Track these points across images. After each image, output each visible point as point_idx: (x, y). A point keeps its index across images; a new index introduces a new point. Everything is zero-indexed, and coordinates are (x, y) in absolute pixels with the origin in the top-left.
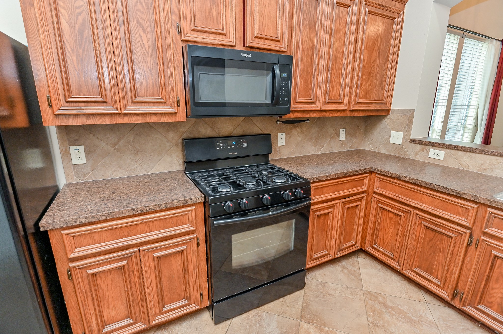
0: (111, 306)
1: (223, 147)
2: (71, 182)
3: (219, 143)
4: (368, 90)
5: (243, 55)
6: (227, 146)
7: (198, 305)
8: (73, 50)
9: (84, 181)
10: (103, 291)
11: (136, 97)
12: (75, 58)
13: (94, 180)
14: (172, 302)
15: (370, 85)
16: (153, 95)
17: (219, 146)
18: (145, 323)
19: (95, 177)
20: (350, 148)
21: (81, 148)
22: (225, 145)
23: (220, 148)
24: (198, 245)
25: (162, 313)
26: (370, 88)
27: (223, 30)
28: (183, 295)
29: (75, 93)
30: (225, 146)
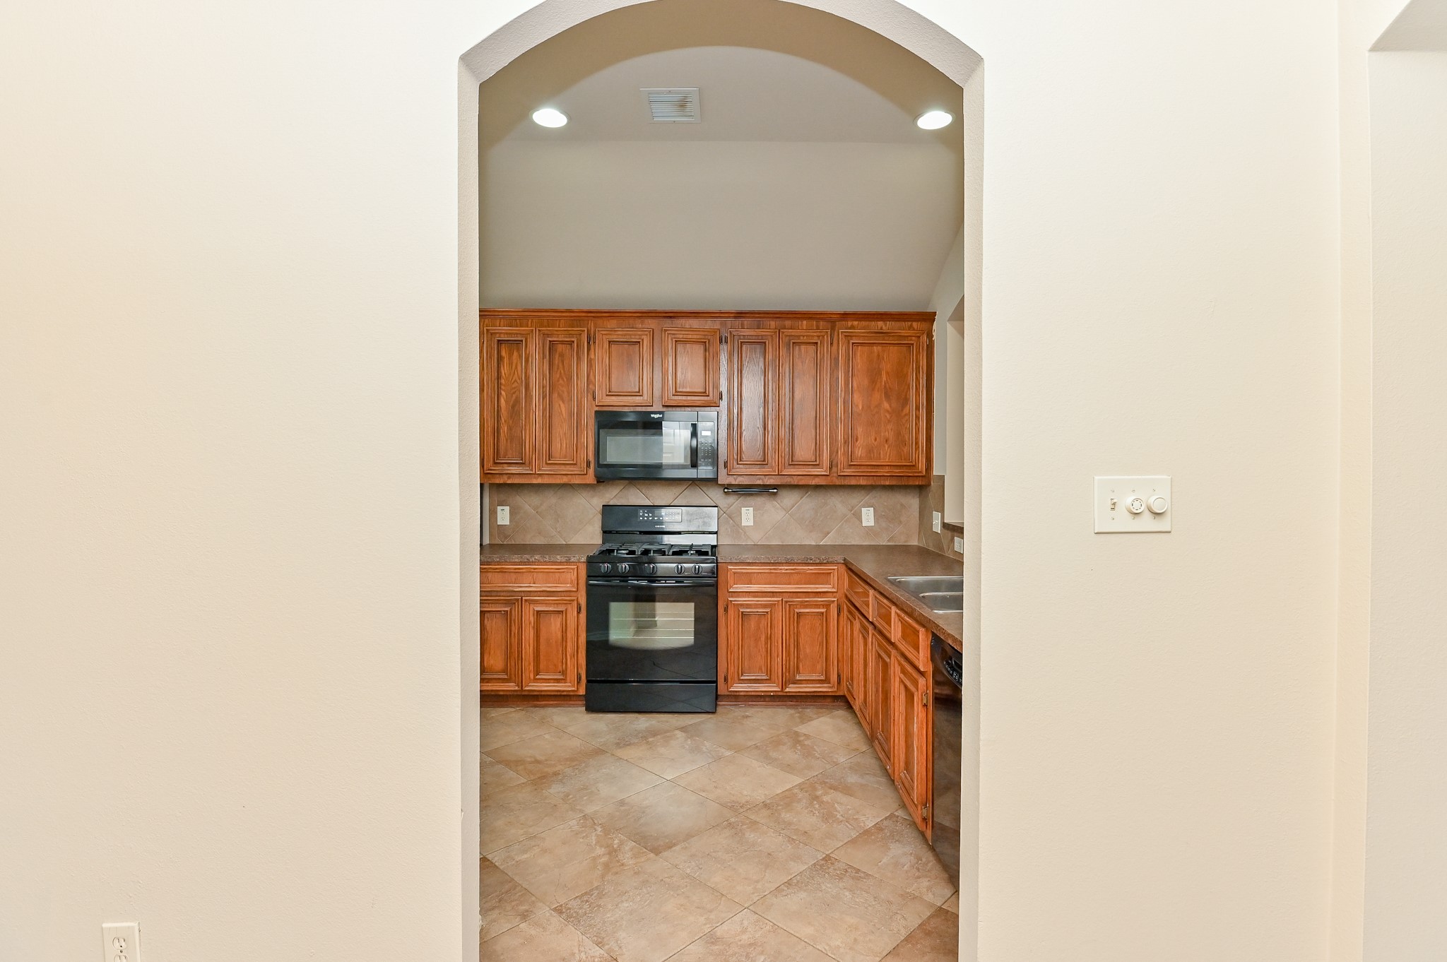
0: (492, 652)
1: (648, 517)
2: (493, 542)
3: (644, 512)
4: (872, 447)
5: (652, 416)
6: (653, 516)
7: (574, 686)
8: (505, 421)
9: (505, 543)
10: (488, 632)
11: (549, 460)
12: (506, 428)
13: (513, 543)
14: (547, 672)
15: (876, 440)
16: (565, 457)
17: (643, 516)
18: (518, 686)
19: (515, 541)
20: (888, 541)
21: (507, 509)
22: (650, 515)
23: (643, 518)
24: (579, 612)
25: (536, 680)
26: (876, 443)
27: (639, 392)
28: (560, 669)
29: (501, 456)
30: (651, 517)
